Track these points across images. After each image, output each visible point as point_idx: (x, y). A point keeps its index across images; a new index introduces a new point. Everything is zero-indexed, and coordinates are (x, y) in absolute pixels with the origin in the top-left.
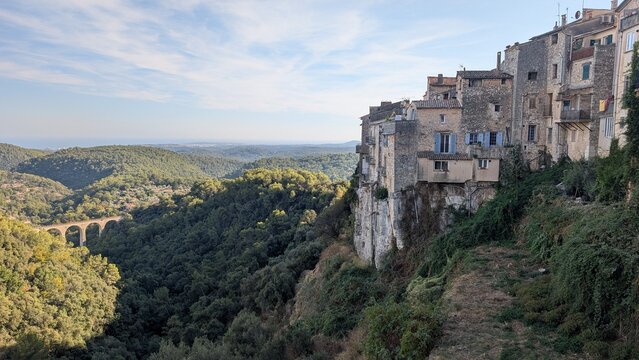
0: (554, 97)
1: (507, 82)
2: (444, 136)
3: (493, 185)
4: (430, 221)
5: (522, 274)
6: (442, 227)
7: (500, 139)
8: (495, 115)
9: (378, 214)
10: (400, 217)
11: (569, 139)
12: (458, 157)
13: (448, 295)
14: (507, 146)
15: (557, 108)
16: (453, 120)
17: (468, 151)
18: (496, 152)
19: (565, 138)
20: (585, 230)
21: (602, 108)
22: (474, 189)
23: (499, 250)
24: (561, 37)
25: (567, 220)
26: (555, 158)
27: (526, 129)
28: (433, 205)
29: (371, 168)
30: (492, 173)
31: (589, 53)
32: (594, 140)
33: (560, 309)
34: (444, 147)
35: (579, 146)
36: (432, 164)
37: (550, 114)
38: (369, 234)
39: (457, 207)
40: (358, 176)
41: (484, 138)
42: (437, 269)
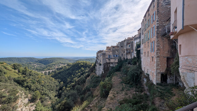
1: (118, 48)
3: (117, 63)
4: (108, 69)
5: (123, 76)
6: (110, 69)
8: (117, 52)
9: (100, 68)
10: (103, 68)
12: (112, 59)
13: (112, 80)
14: (119, 57)
15: (126, 51)
16: (111, 53)
18: (117, 58)
19: (127, 56)
20: (132, 69)
21: (132, 51)
22: (114, 63)
23: (119, 73)
24: (126, 41)
25: (128, 68)
26: (126, 59)
27: (121, 54)
28: (108, 66)
29: (98, 60)
30: (117, 61)
31: (130, 44)
32: (131, 56)
33: (129, 81)
34: (110, 57)
35: (129, 57)
36: (108, 60)
38: (98, 71)
39: (112, 66)
40: (96, 62)
41: (115, 56)
42: (109, 76)
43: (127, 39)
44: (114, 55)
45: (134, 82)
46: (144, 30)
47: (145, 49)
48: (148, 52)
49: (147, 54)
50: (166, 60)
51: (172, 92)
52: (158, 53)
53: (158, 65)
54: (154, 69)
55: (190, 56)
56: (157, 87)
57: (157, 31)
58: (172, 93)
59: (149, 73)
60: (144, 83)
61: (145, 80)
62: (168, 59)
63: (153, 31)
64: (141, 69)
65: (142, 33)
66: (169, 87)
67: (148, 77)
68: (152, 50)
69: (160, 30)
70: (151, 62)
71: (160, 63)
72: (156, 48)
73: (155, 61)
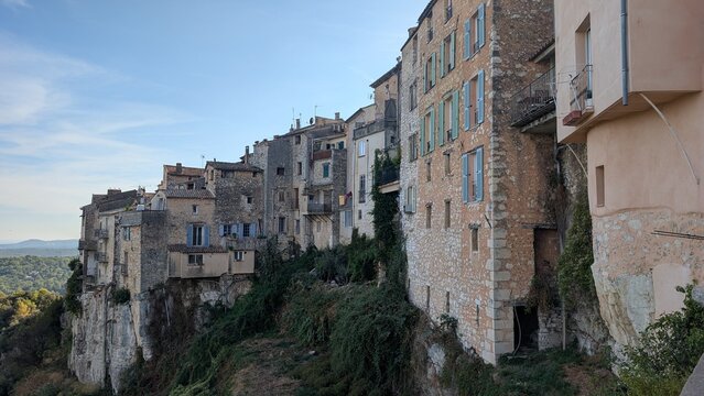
0: (301, 191)
1: (258, 176)
2: (196, 228)
3: (249, 277)
4: (183, 323)
5: (297, 359)
6: (197, 327)
7: (253, 230)
8: (248, 207)
9: (115, 322)
10: (147, 322)
11: (315, 230)
12: (213, 249)
14: (261, 237)
15: (304, 202)
16: (206, 212)
17: (223, 242)
18: (250, 244)
19: (311, 228)
21: (342, 202)
22: (230, 282)
23: (265, 341)
24: (304, 138)
25: (329, 302)
26: (304, 248)
27: (277, 221)
28: (187, 304)
29: (101, 267)
30: (247, 265)
31: (327, 156)
32: (336, 230)
33: (345, 379)
34: (196, 239)
35: (324, 237)
36: (186, 257)
37: (297, 207)
38: (100, 349)
39: (212, 304)
41: (237, 230)
42: (199, 373)
43: (305, 124)
44: (227, 228)
45: (373, 378)
46: (421, 85)
47: (429, 186)
48: (448, 203)
49: (439, 216)
50: (532, 240)
51: (566, 379)
52: (502, 207)
53: (500, 267)
54: (486, 289)
55: (635, 209)
56: (506, 374)
57: (494, 99)
58: (567, 384)
59: (454, 313)
60: (430, 371)
61: (438, 356)
62: (539, 232)
63: (472, 96)
64: (407, 298)
65: (405, 100)
66: (550, 365)
67: (448, 335)
68: (472, 192)
69: (507, 95)
70: (464, 252)
71: (507, 255)
72: (491, 181)
73: (490, 243)
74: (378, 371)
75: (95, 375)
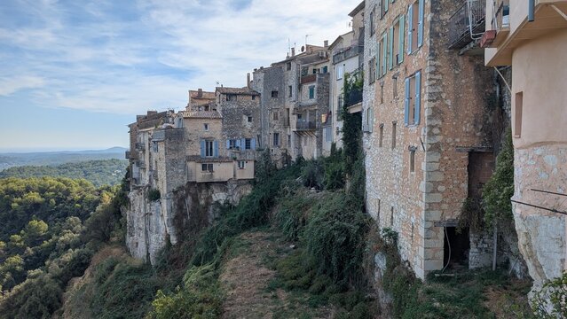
0: (291, 112)
1: (256, 98)
2: (209, 143)
3: (250, 181)
4: (200, 215)
5: (279, 252)
6: (210, 220)
7: (253, 144)
8: (249, 125)
9: (151, 214)
10: (173, 215)
11: (303, 144)
12: (221, 160)
14: (259, 150)
15: (294, 120)
16: (216, 129)
17: (228, 154)
18: (251, 155)
19: (300, 143)
20: (323, 211)
21: (324, 120)
22: (235, 186)
23: (259, 234)
24: (293, 64)
25: (306, 206)
26: (294, 159)
27: (272, 137)
28: (202, 202)
29: (142, 172)
30: (248, 172)
31: (312, 79)
32: (320, 144)
33: (309, 274)
34: (209, 151)
35: (310, 150)
36: (199, 166)
37: (289, 125)
38: (142, 234)
39: (222, 202)
40: (128, 181)
41: (241, 144)
42: (208, 257)
43: (298, 52)
44: (233, 142)
45: (331, 275)
46: (378, 11)
47: (382, 108)
48: (395, 125)
49: (388, 137)
50: (466, 163)
51: (487, 304)
52: (436, 131)
53: (433, 189)
54: (419, 209)
56: (429, 292)
57: (432, 22)
58: (487, 310)
59: (396, 227)
60: (377, 274)
61: (381, 262)
62: (474, 157)
63: (415, 21)
64: (364, 209)
65: (367, 27)
66: (474, 286)
67: (391, 248)
68: (413, 114)
69: (446, 17)
70: (404, 173)
71: (440, 177)
72: (426, 105)
73: (424, 166)
74: (335, 269)
75: (140, 253)
